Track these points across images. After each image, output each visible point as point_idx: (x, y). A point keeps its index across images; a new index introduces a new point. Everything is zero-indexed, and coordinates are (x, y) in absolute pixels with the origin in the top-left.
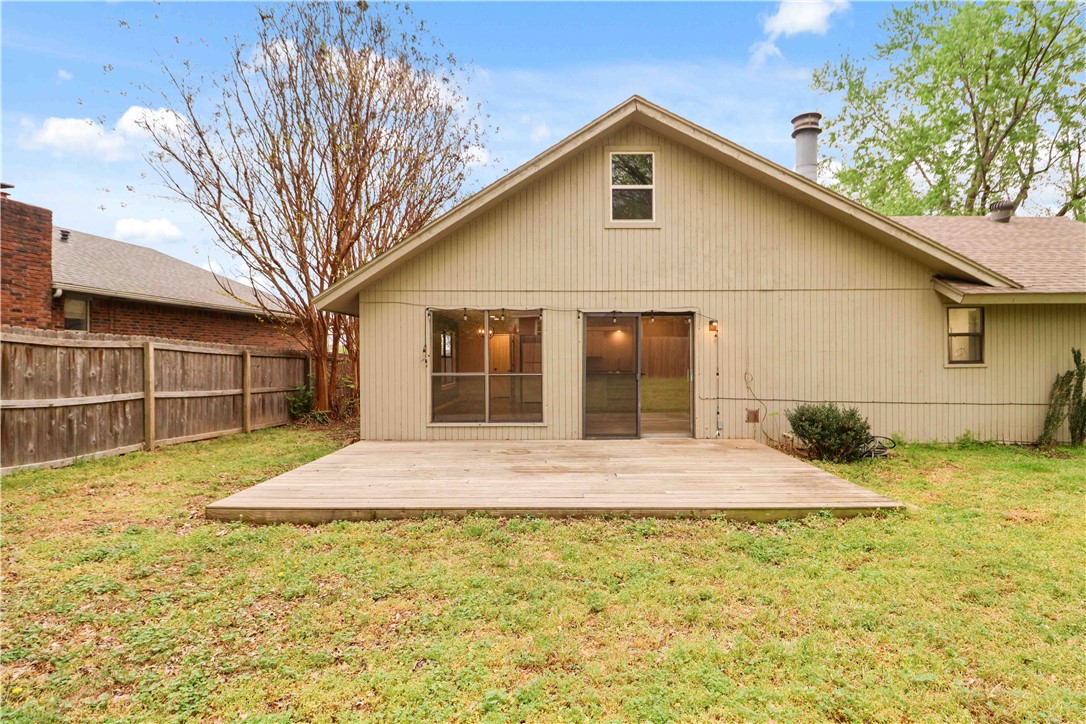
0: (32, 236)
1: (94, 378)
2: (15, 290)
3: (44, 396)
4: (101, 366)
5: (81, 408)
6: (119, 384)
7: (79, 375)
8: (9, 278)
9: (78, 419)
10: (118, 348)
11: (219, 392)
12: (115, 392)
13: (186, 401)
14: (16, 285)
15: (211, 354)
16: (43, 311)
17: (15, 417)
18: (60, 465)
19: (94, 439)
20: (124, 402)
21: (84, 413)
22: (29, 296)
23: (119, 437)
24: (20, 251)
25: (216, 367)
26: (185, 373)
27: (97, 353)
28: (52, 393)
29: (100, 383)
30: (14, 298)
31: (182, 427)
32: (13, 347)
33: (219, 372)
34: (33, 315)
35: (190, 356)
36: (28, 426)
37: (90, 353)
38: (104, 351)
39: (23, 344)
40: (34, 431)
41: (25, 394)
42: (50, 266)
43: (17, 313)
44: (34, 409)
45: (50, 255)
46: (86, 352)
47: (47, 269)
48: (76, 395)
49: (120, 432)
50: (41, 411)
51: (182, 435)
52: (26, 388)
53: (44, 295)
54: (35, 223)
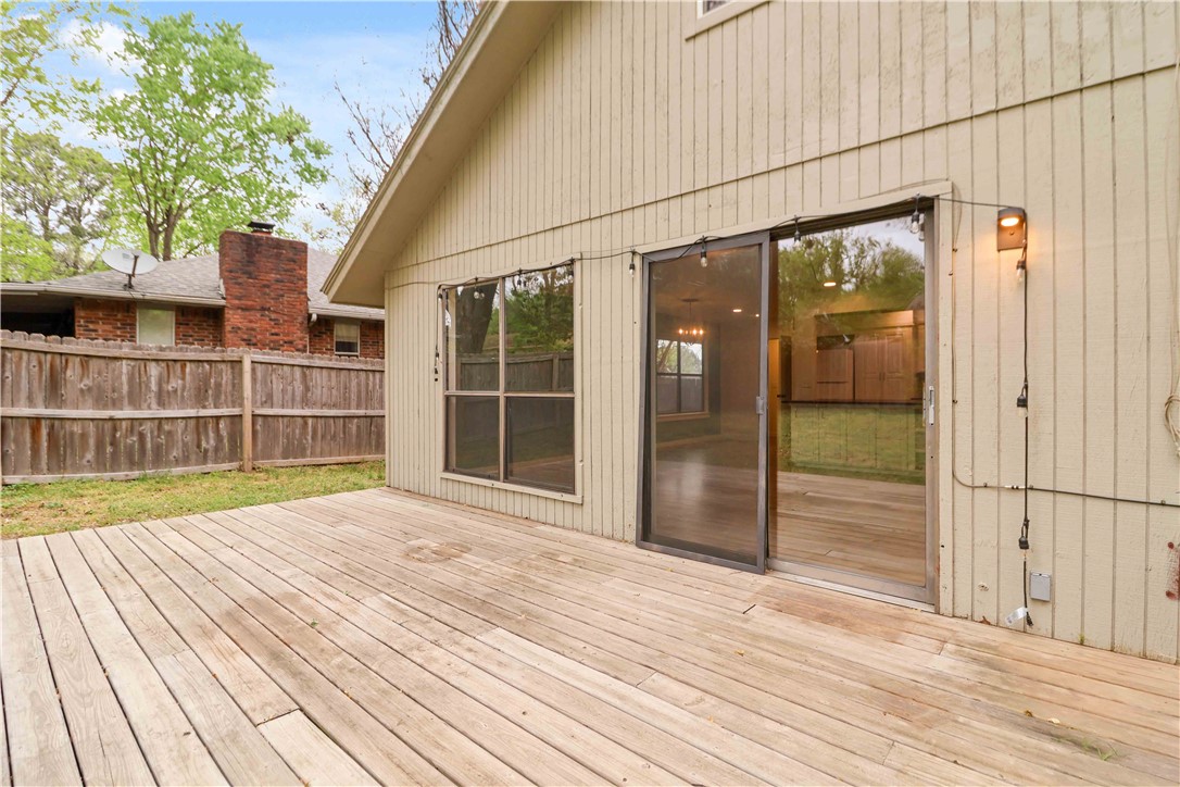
0: (288, 267)
1: (175, 391)
2: (273, 316)
3: (105, 407)
4: (183, 379)
5: (157, 421)
6: (210, 399)
7: (154, 387)
8: (268, 306)
9: (152, 432)
10: (207, 361)
11: (361, 412)
12: (204, 407)
13: (310, 421)
14: (274, 312)
15: (349, 370)
16: (299, 334)
17: (67, 426)
18: (124, 478)
19: (175, 454)
20: (218, 418)
21: (160, 428)
22: (286, 321)
23: (209, 454)
24: (277, 281)
25: (359, 384)
26: (307, 389)
27: (178, 365)
28: (115, 404)
29: (183, 396)
30: (272, 323)
31: (304, 449)
32: (64, 358)
33: (363, 389)
34: (290, 338)
35: (316, 373)
36: (84, 436)
37: (168, 366)
38: (188, 364)
39: (77, 355)
40: (92, 442)
41: (80, 404)
42: (306, 293)
43: (275, 337)
44: (92, 420)
45: (306, 283)
46: (163, 364)
47: (303, 296)
48: (149, 408)
49: (211, 449)
50: (101, 423)
51: (304, 456)
52: (80, 399)
53: (300, 319)
54: (291, 255)
